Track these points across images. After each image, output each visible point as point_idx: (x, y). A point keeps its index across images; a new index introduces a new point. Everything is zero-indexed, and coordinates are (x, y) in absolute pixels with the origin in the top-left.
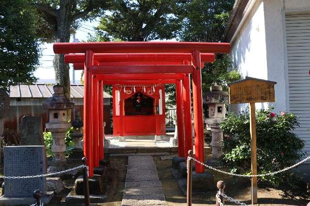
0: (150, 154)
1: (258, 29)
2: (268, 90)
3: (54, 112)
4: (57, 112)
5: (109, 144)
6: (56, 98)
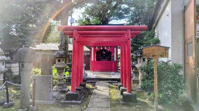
0: (108, 81)
1: (168, 15)
2: (165, 51)
3: (58, 59)
4: (60, 59)
5: (86, 75)
6: (60, 52)
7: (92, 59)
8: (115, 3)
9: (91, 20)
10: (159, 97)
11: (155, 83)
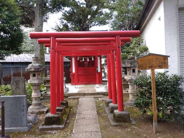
0: (93, 96)
1: (159, 19)
2: (164, 61)
3: (33, 73)
4: (35, 73)
5: (68, 90)
6: (34, 65)
7: (74, 71)
8: (96, 7)
9: (70, 27)
10: (158, 116)
11: (153, 99)
